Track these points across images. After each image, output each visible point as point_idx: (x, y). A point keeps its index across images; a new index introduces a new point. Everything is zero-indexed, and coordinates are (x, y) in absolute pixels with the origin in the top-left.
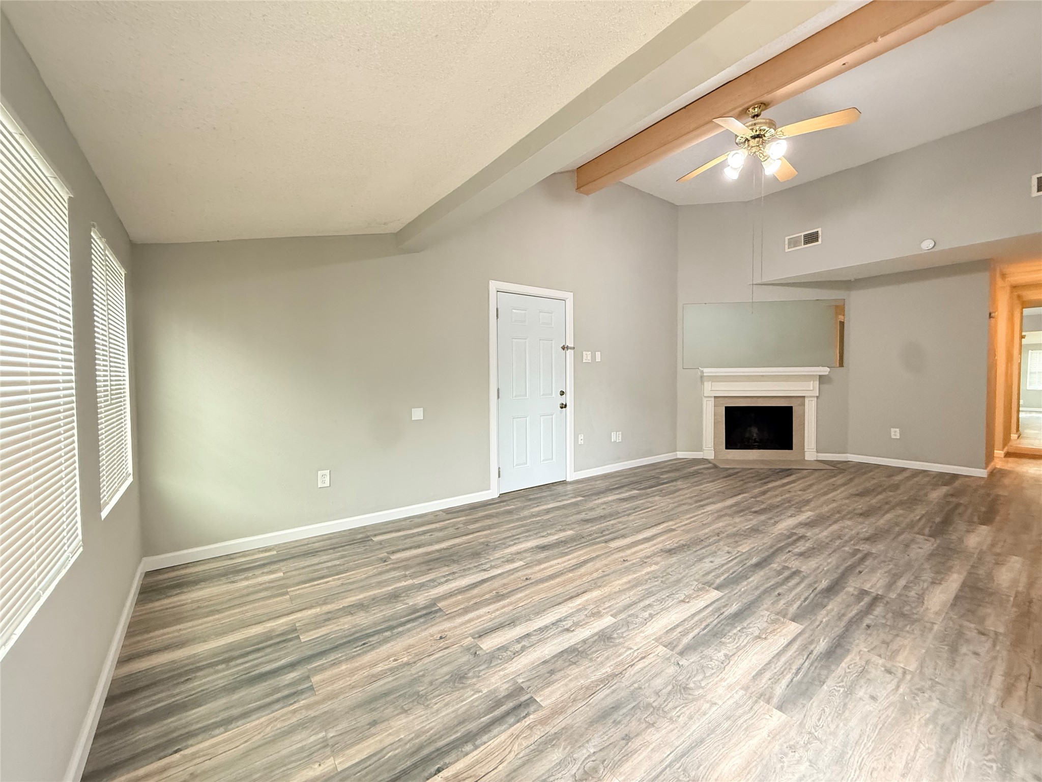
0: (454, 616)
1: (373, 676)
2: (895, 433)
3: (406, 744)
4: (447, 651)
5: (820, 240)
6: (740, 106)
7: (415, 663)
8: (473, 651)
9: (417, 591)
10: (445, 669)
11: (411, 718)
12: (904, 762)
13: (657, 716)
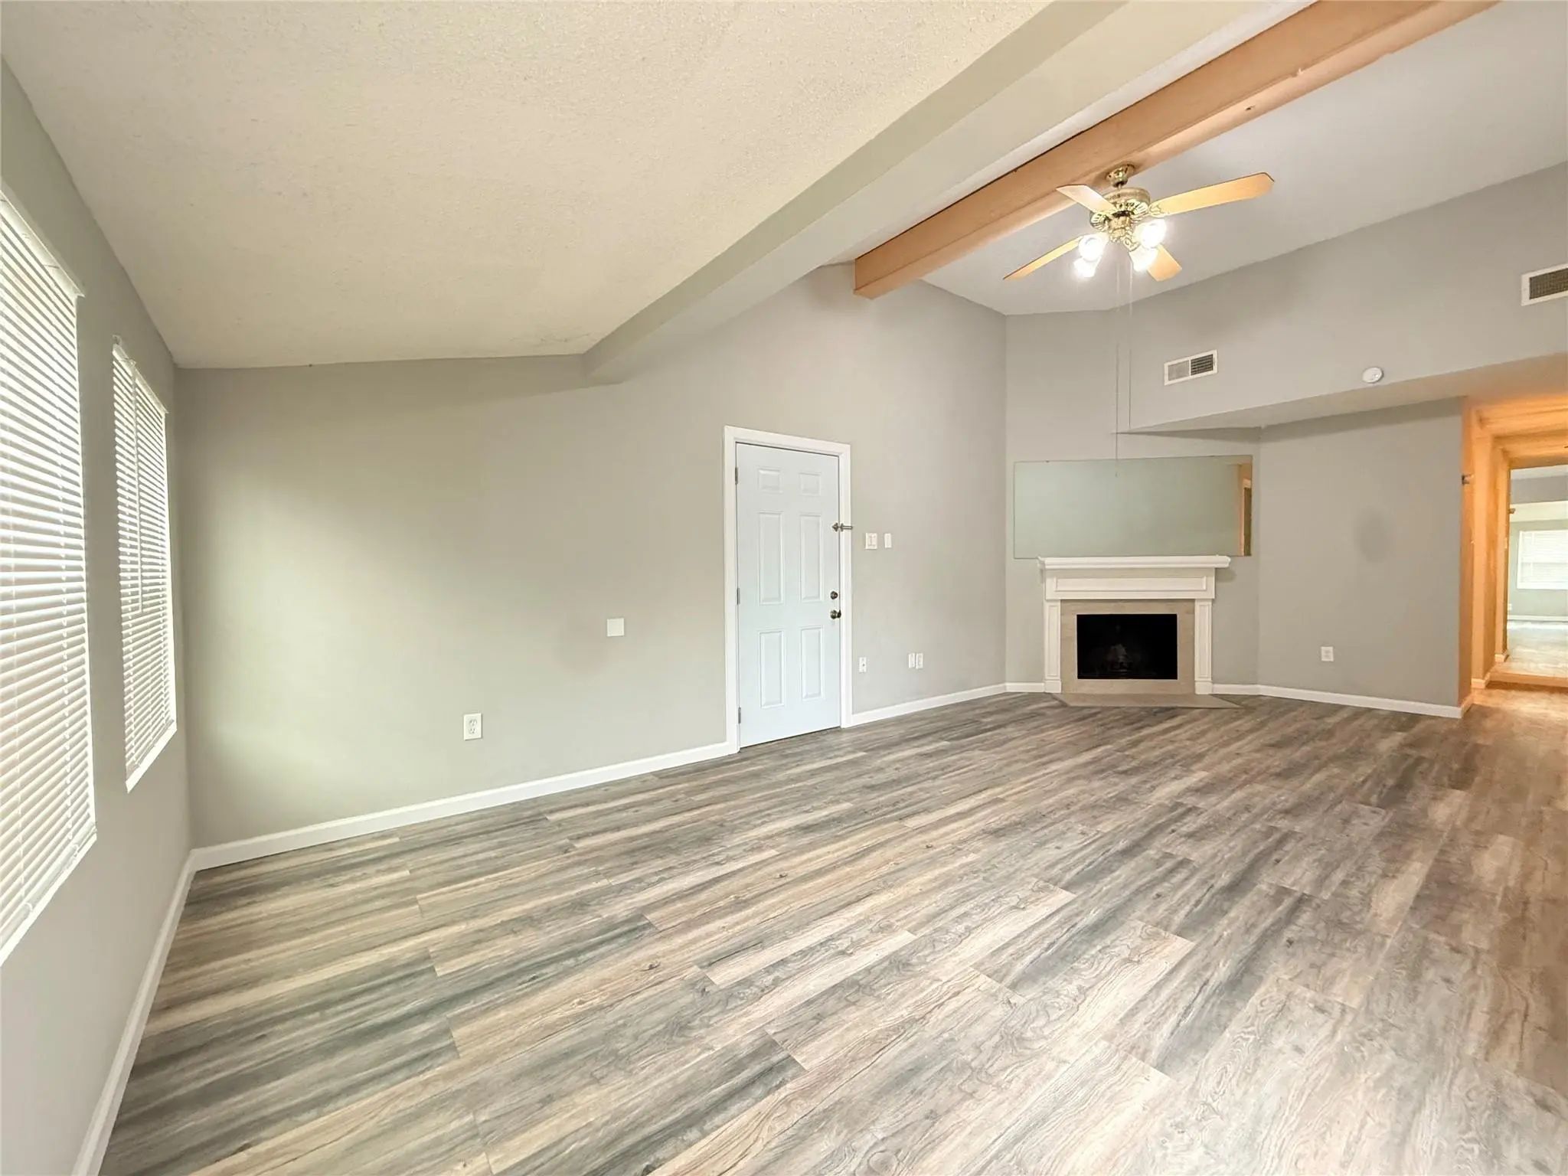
0: (671, 934)
1: (547, 1027)
2: (1328, 654)
3: (598, 1130)
4: (660, 988)
5: (1215, 367)
6: (1097, 169)
7: (611, 1005)
8: (700, 987)
9: (615, 897)
10: (659, 1015)
11: (606, 1090)
12: (1343, 1146)
13: (977, 1082)
